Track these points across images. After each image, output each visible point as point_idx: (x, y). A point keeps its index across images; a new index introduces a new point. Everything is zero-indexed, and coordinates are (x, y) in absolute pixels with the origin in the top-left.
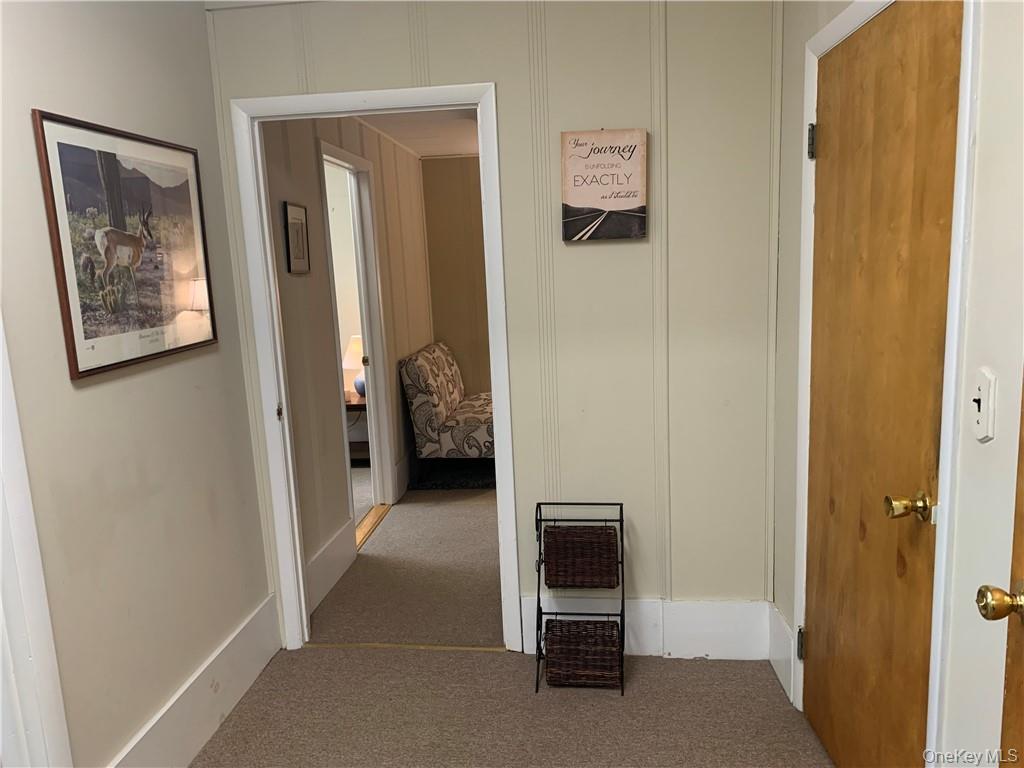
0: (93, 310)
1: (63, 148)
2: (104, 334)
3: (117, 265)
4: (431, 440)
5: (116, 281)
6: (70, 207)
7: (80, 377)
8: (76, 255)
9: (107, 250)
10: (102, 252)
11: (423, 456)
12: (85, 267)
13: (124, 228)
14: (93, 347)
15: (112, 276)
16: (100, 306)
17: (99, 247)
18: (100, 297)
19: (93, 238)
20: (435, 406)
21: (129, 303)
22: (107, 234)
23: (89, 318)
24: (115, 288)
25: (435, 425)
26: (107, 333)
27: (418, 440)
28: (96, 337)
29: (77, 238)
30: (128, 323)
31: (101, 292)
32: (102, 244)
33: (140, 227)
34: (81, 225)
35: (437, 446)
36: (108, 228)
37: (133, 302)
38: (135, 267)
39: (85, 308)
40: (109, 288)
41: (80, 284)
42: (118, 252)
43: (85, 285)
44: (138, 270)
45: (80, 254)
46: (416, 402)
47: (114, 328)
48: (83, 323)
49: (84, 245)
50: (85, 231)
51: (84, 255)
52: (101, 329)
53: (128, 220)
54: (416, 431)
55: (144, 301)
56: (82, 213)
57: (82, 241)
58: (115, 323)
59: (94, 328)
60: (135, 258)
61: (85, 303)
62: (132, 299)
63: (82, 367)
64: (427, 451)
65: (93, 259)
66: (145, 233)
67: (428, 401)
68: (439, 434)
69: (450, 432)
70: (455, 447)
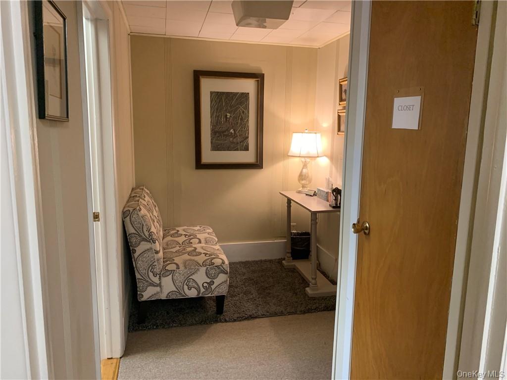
4: (153, 284)
11: (145, 298)
25: (157, 270)
27: (139, 284)
35: (158, 289)
46: (139, 250)
54: (138, 276)
64: (148, 294)
67: (151, 249)
68: (160, 278)
69: (171, 276)
70: (176, 290)
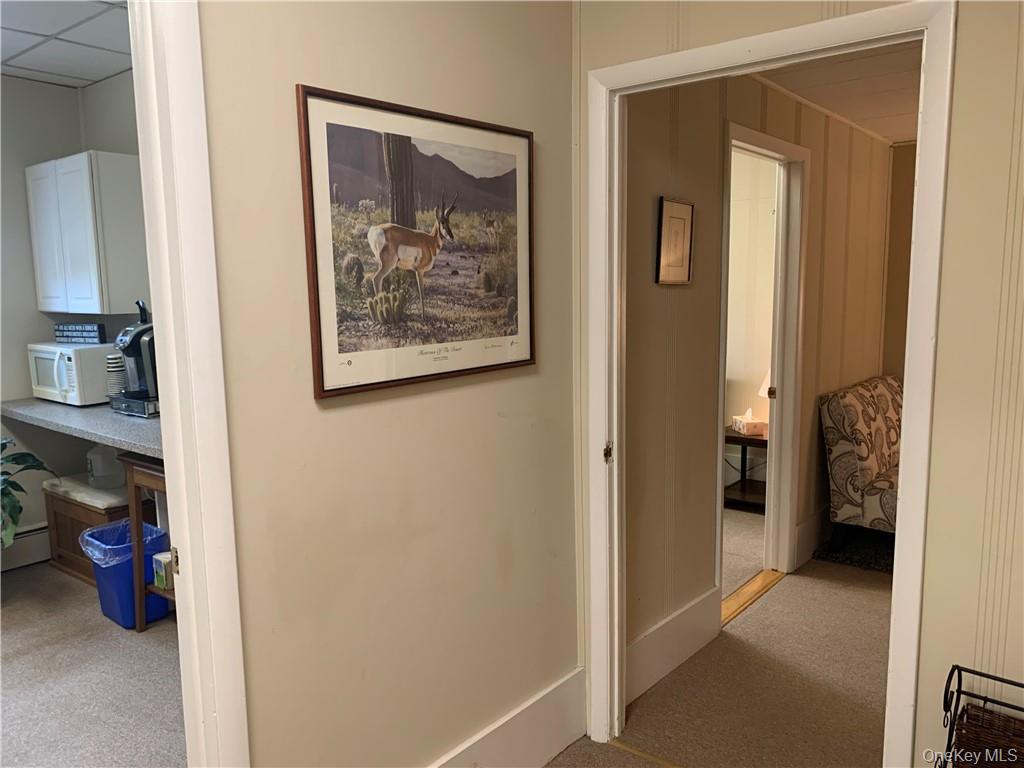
0: (354, 319)
1: (333, 131)
2: (368, 348)
3: (397, 268)
4: (852, 502)
5: (392, 287)
6: (335, 199)
7: (325, 396)
8: (338, 255)
9: (384, 250)
10: (377, 253)
11: (838, 519)
12: (349, 269)
13: (414, 225)
14: (350, 363)
15: (387, 281)
16: (366, 315)
17: (372, 246)
18: (368, 305)
19: (365, 236)
20: (861, 459)
21: (408, 312)
22: (385, 231)
23: (347, 329)
24: (391, 296)
25: (859, 483)
26: (373, 346)
27: (835, 499)
28: (356, 350)
29: (342, 235)
30: (405, 337)
31: (370, 299)
32: (377, 242)
33: (437, 223)
34: (349, 220)
35: (859, 511)
36: (388, 225)
37: (416, 312)
38: (422, 272)
39: (343, 317)
40: (381, 294)
41: (340, 289)
42: (400, 252)
43: (345, 290)
44: (427, 275)
45: (344, 253)
46: (837, 450)
47: (384, 341)
48: (339, 335)
49: (350, 245)
50: (353, 228)
51: (350, 255)
52: (364, 342)
53: (419, 215)
54: (833, 486)
55: (430, 311)
56: (353, 205)
57: (349, 239)
58: (385, 336)
59: (354, 340)
60: (425, 260)
61: (344, 311)
62: (414, 309)
63: (329, 384)
64: (844, 514)
65: (363, 261)
66: (444, 232)
67: (853, 452)
68: (862, 496)
69: (878, 496)
70: (884, 517)
